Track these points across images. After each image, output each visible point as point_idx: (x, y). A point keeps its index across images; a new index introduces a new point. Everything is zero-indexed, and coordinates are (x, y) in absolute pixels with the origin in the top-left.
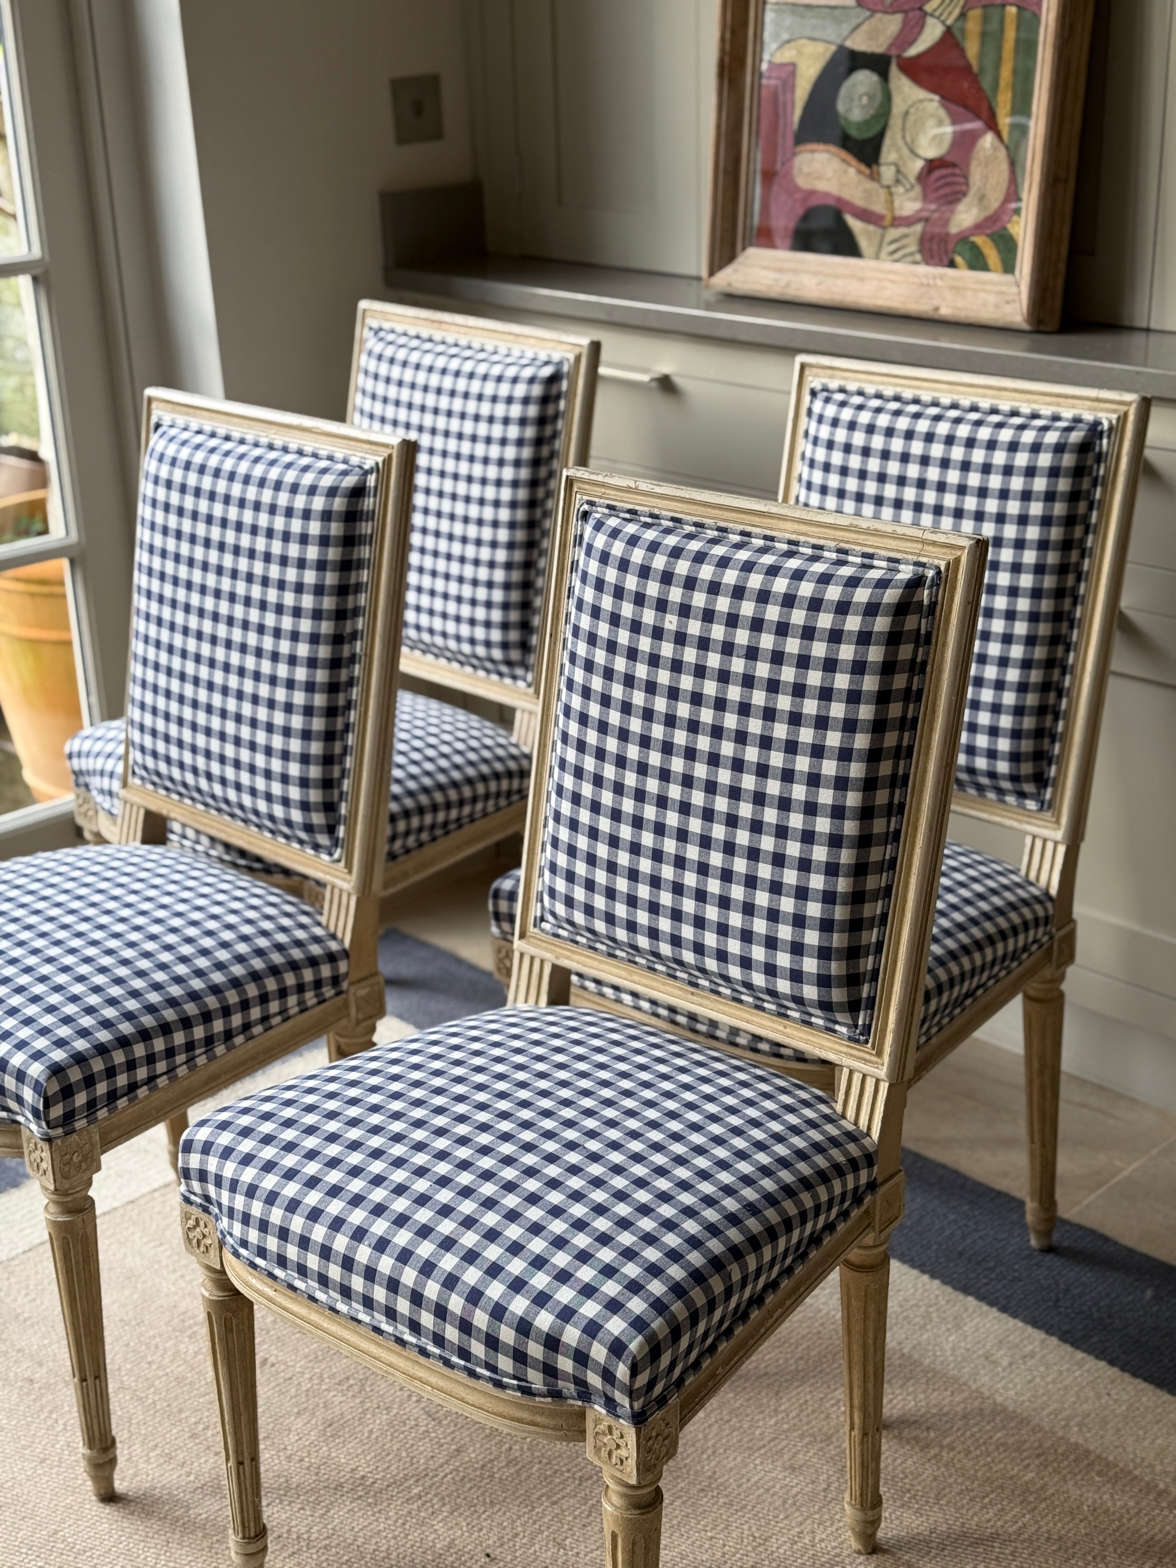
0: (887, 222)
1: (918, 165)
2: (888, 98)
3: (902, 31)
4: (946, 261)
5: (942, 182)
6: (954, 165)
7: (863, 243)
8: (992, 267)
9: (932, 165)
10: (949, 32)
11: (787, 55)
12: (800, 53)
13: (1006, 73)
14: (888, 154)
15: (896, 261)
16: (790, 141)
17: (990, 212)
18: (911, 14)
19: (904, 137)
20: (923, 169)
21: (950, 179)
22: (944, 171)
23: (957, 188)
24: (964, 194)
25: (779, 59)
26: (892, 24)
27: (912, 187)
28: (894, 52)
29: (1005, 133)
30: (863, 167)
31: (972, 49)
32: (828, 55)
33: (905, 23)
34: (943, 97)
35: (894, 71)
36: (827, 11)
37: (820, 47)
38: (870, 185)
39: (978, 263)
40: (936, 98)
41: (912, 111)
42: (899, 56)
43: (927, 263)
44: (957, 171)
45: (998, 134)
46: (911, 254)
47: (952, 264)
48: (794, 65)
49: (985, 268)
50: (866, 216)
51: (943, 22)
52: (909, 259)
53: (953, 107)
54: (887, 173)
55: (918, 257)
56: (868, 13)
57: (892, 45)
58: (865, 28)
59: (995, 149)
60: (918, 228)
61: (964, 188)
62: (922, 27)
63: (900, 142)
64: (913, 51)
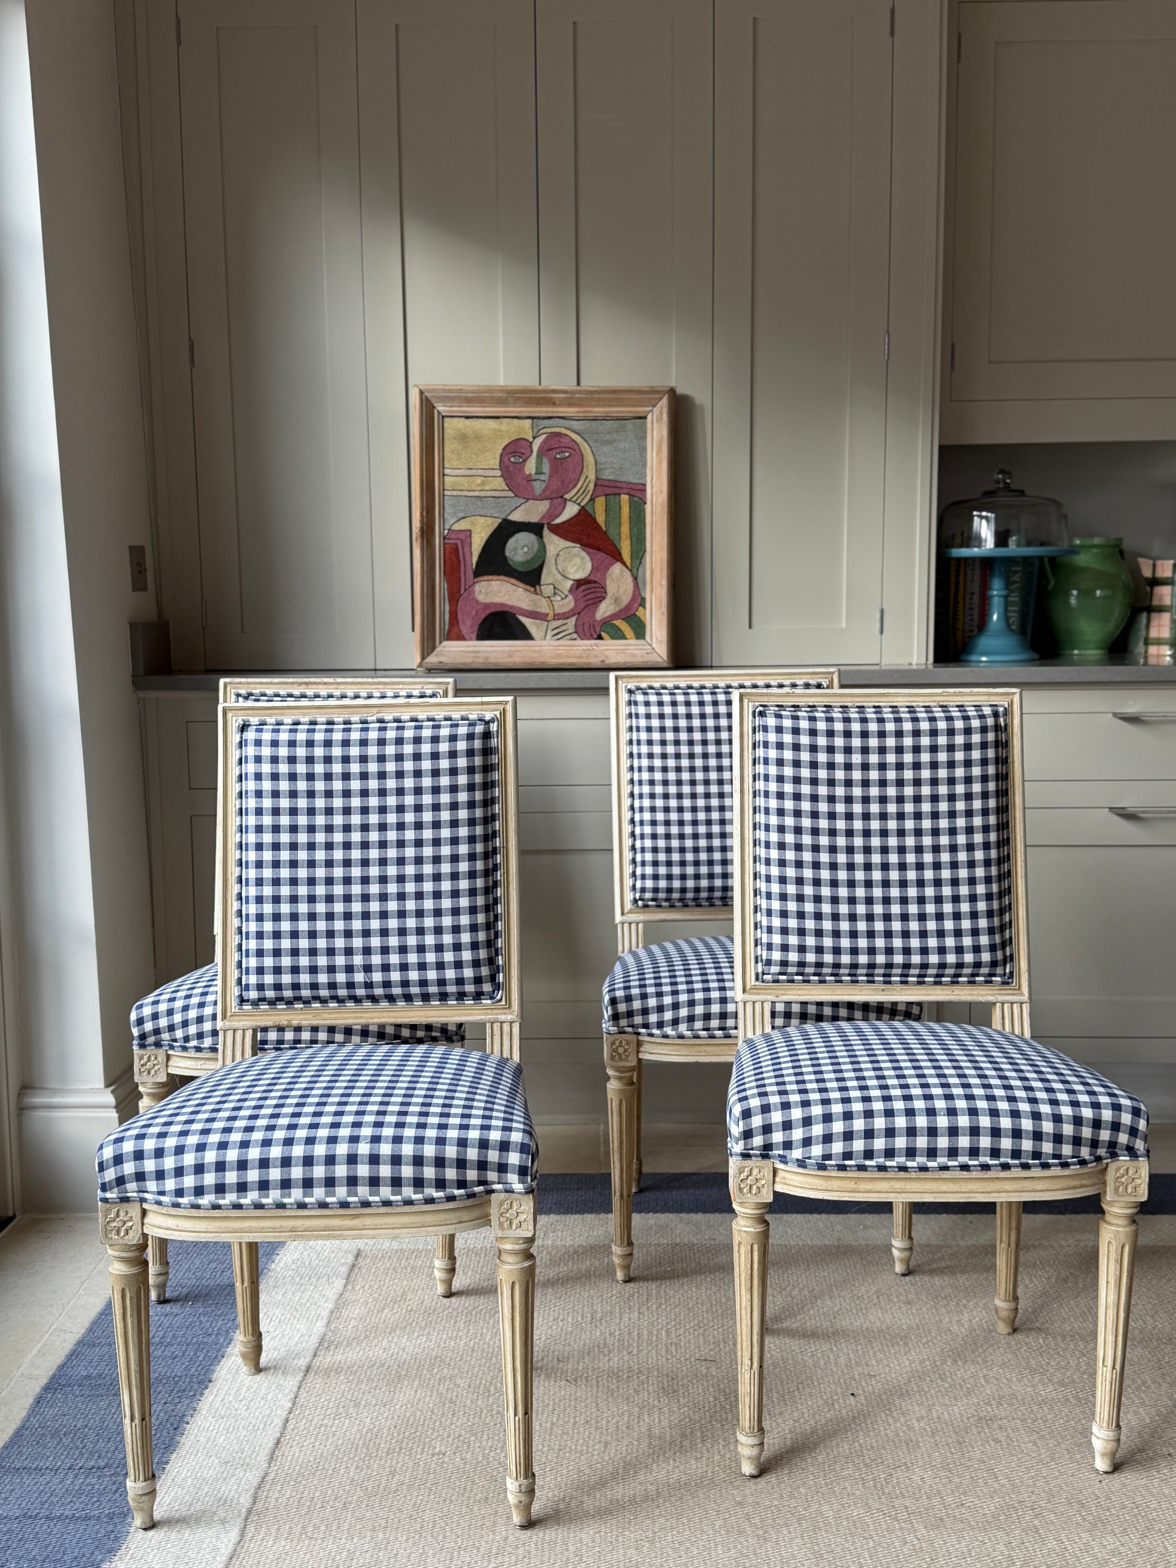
0: (550, 617)
1: (569, 584)
2: (543, 548)
3: (549, 509)
4: (595, 636)
5: (588, 592)
6: (595, 582)
7: (533, 630)
8: (628, 636)
9: (579, 583)
10: (583, 510)
11: (461, 526)
12: (472, 523)
13: (625, 529)
14: (545, 578)
15: (558, 639)
16: (470, 574)
17: (623, 605)
18: (555, 501)
19: (557, 568)
20: (572, 585)
21: (592, 590)
22: (588, 586)
23: (599, 595)
24: (604, 598)
25: (456, 527)
26: (543, 506)
27: (566, 596)
28: (544, 521)
29: (628, 563)
30: (529, 588)
31: (601, 518)
32: (496, 525)
33: (551, 504)
34: (582, 545)
35: (546, 532)
36: (492, 499)
37: (490, 520)
38: (535, 597)
39: (618, 635)
40: (578, 545)
41: (562, 553)
42: (549, 524)
43: (582, 639)
44: (597, 585)
45: (624, 563)
46: (570, 634)
47: (600, 638)
48: (470, 531)
49: (623, 637)
50: (534, 615)
51: (579, 504)
52: (569, 637)
53: (590, 550)
54: (547, 590)
55: (575, 636)
56: (523, 501)
57: (543, 518)
58: (523, 507)
59: (622, 571)
60: (574, 619)
61: (603, 594)
62: (564, 507)
63: (556, 572)
64: (559, 521)
